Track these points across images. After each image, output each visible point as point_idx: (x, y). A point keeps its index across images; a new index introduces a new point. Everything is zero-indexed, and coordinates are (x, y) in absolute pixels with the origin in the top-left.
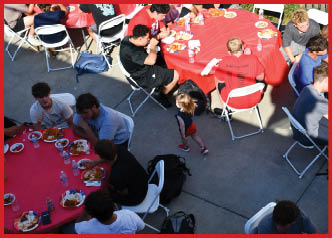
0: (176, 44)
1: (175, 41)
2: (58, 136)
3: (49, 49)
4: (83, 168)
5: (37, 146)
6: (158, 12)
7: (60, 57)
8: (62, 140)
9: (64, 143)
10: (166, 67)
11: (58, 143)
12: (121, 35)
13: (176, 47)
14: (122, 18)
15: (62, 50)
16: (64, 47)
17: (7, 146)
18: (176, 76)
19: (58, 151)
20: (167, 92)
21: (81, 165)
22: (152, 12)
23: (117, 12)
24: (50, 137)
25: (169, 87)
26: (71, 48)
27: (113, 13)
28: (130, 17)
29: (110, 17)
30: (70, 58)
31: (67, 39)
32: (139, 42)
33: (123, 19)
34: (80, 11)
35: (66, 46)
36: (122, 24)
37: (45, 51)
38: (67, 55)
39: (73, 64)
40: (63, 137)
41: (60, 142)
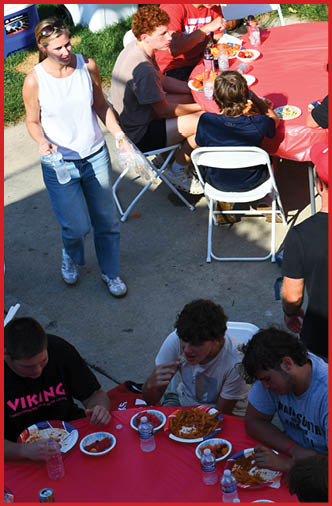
2: (205, 431)
7: (243, 227)
8: (217, 441)
9: (218, 451)
11: (204, 448)
15: (252, 212)
16: (256, 204)
17: (75, 434)
24: (185, 430)
26: (273, 211)
30: (267, 234)
31: (268, 186)
34: (312, 122)
35: (264, 203)
37: (207, 208)
38: (262, 227)
39: (273, 252)
40: (218, 435)
41: (208, 447)
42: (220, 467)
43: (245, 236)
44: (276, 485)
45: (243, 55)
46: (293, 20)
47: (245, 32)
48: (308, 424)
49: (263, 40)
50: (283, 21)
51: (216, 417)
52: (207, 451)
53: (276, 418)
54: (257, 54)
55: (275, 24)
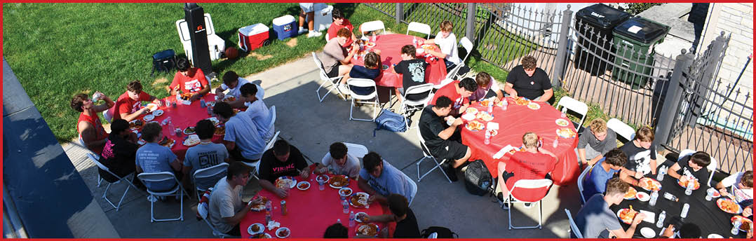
0: (475, 122)
1: (475, 120)
2: (343, 185)
3: (356, 100)
4: (359, 221)
5: (322, 189)
6: (466, 89)
7: (363, 108)
8: (347, 189)
9: (347, 192)
10: (461, 142)
11: (342, 191)
12: (425, 102)
13: (475, 125)
14: (430, 86)
15: (368, 102)
16: (369, 100)
17: (296, 181)
18: (469, 153)
19: (341, 198)
20: (456, 166)
21: (358, 218)
22: (460, 87)
23: (426, 81)
24: (335, 183)
25: (459, 162)
26: (375, 103)
27: (422, 80)
28: (438, 87)
29: (418, 83)
30: (372, 111)
31: (375, 94)
32: (440, 112)
33: (431, 88)
35: (373, 100)
36: (428, 92)
37: (351, 100)
38: (370, 109)
39: (374, 119)
40: (347, 186)
41: (344, 190)
42: (347, 198)
43: (364, 112)
44: (367, 207)
45: (369, 45)
46: (389, 33)
47: (371, 35)
48: (381, 187)
49: (377, 39)
50: (385, 33)
51: (347, 180)
52: (343, 192)
53: (369, 183)
54: (374, 44)
55: (382, 33)
